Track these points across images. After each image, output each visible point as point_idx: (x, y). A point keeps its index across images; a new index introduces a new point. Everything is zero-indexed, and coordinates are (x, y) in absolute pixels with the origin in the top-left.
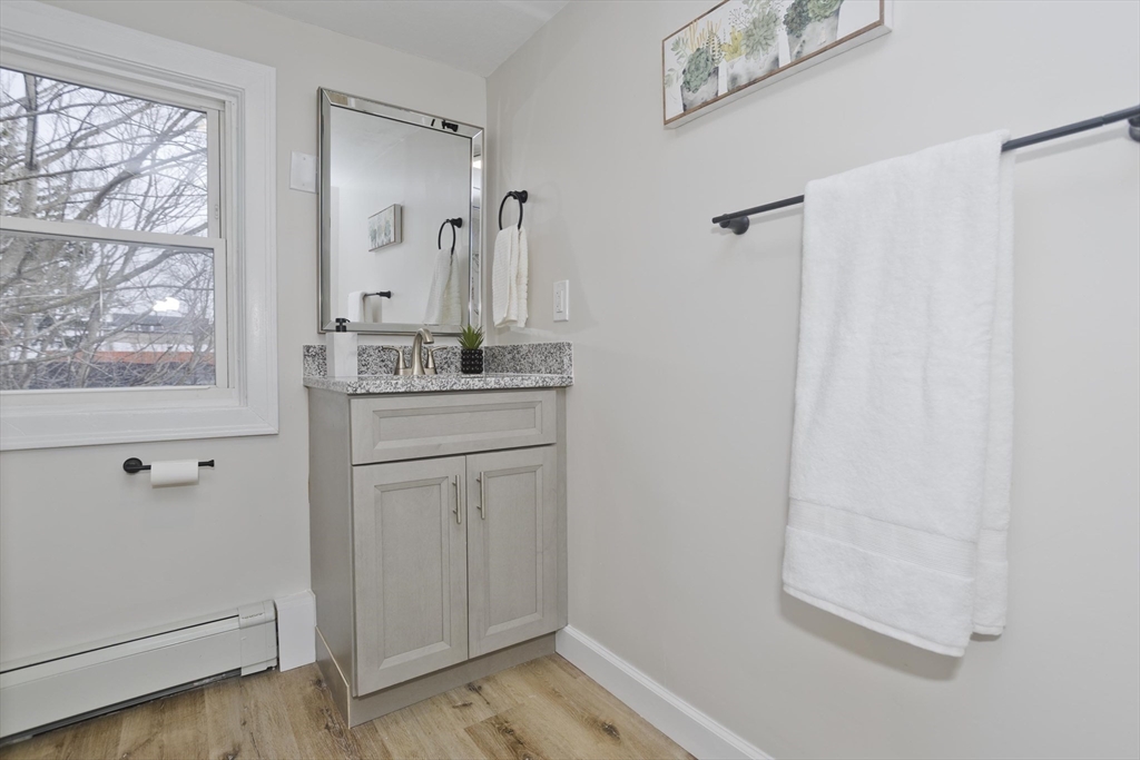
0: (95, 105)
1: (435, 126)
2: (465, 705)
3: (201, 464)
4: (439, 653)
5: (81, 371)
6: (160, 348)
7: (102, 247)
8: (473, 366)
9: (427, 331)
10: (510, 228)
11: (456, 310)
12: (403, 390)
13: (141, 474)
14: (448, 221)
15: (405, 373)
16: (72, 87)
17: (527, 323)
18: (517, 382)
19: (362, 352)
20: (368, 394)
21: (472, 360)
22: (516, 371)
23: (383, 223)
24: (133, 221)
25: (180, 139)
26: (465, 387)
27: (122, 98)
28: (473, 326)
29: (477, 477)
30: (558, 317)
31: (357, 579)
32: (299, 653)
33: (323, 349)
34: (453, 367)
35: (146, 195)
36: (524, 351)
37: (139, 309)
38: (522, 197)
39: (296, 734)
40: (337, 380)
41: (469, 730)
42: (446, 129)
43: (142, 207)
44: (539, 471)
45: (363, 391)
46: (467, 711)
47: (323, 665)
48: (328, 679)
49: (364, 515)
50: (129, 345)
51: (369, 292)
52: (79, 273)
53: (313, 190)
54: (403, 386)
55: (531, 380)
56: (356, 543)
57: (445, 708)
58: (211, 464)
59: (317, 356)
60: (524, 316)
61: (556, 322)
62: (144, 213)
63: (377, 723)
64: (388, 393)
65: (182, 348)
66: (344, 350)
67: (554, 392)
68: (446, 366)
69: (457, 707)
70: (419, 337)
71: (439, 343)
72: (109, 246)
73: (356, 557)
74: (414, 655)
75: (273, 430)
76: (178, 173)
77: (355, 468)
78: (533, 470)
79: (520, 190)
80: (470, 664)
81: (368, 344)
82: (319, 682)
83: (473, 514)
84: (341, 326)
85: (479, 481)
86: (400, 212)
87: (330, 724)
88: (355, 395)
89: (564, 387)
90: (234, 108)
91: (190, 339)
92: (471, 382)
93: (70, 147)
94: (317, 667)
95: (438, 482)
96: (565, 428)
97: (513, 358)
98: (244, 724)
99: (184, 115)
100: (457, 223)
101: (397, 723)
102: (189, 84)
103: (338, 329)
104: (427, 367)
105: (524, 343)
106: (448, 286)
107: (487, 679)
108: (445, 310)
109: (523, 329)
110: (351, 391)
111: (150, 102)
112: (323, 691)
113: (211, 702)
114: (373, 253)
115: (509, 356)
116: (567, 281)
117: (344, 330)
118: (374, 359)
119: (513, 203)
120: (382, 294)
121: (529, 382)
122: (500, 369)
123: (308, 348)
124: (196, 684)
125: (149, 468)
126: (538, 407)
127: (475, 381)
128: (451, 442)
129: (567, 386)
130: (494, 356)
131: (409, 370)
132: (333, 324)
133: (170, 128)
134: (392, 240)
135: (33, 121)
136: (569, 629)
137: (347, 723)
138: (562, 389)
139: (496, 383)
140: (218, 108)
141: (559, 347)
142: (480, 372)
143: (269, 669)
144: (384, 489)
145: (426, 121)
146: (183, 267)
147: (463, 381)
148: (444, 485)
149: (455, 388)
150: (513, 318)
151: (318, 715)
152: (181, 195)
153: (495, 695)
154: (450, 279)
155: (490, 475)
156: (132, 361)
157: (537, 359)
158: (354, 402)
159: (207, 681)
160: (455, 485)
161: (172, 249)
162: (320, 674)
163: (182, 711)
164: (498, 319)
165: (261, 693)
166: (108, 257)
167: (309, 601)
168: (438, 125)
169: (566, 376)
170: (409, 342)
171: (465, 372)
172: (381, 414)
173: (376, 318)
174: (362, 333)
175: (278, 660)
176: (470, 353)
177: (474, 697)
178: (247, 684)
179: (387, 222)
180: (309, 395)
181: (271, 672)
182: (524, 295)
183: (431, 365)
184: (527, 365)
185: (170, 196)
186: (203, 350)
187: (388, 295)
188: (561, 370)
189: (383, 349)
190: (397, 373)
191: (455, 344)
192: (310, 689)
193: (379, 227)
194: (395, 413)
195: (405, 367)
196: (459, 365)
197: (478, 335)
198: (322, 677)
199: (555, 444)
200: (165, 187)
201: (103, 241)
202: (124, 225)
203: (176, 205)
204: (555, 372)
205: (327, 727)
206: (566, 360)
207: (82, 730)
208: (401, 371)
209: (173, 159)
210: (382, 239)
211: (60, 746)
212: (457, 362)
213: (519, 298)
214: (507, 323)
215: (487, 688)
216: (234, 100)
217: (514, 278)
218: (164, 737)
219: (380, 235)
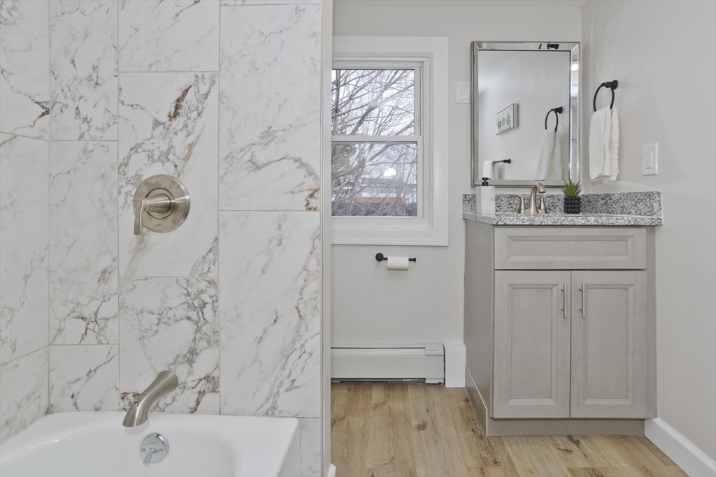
0: (360, 77)
1: (542, 48)
2: (567, 450)
3: (410, 260)
4: (548, 407)
5: (351, 207)
6: (382, 195)
7: (360, 145)
8: (574, 208)
9: (541, 184)
10: (603, 109)
11: (558, 169)
12: (527, 223)
13: (383, 262)
14: (552, 110)
15: (525, 212)
16: (352, 71)
17: (618, 178)
18: (613, 221)
19: (497, 198)
20: (505, 225)
21: (573, 204)
22: (608, 212)
23: (506, 116)
24: (372, 131)
25: (395, 85)
26: (571, 223)
27: (371, 71)
28: (573, 181)
29: (580, 287)
30: (646, 172)
31: (495, 343)
32: (456, 379)
33: (474, 196)
34: (558, 209)
35: (378, 117)
36: (616, 198)
37: (375, 175)
38: (613, 85)
39: (455, 427)
40: (483, 215)
41: (571, 470)
42: (550, 49)
43: (376, 123)
44: (630, 289)
45: (502, 223)
46: (569, 456)
47: (470, 390)
48: (473, 400)
49: (501, 302)
50: (368, 194)
51: (496, 160)
52: (350, 159)
53: (469, 102)
54: (528, 221)
55: (625, 219)
56: (496, 319)
57: (551, 447)
58: (414, 260)
59: (471, 200)
60: (616, 172)
61: (645, 175)
62: (377, 126)
63: (504, 439)
64: (518, 225)
65: (391, 196)
66: (487, 197)
67: (644, 231)
68: (552, 208)
69: (561, 449)
70: (535, 188)
71: (549, 192)
72: (363, 144)
73: (495, 328)
74: (531, 402)
75: (445, 243)
76: (391, 103)
77: (496, 271)
78: (625, 288)
79: (611, 81)
80: (570, 422)
81: (501, 194)
82: (467, 400)
83: (575, 313)
84: (485, 182)
85: (581, 290)
86: (517, 108)
87: (475, 429)
88: (497, 225)
89: (654, 226)
90: (428, 63)
91: (394, 190)
92: (576, 220)
93: (350, 99)
94: (466, 390)
95: (550, 287)
96: (655, 258)
97: (606, 202)
98: (428, 411)
99: (396, 73)
100: (559, 110)
101: (517, 444)
102: (407, 57)
103: (483, 184)
104: (540, 208)
105: (616, 192)
106: (553, 154)
107: (584, 437)
108: (551, 170)
109: (614, 182)
110: (495, 223)
111: (383, 70)
112: (470, 407)
113: (411, 392)
114: (499, 136)
115: (604, 201)
116: (657, 144)
117: (487, 184)
118: (505, 202)
119: (606, 91)
120: (505, 161)
121: (623, 221)
122: (595, 210)
123: (465, 196)
124: (404, 380)
125: (386, 259)
126: (630, 241)
127: (578, 219)
128: (560, 261)
129: (657, 225)
130: (589, 202)
131: (528, 210)
132: (480, 181)
133: (390, 81)
134: (512, 126)
135: (338, 90)
136: (658, 421)
137: (485, 432)
138: (652, 228)
139: (595, 221)
140: (420, 65)
141: (649, 195)
142: (578, 213)
143: (440, 383)
144: (514, 287)
145: (534, 46)
146: (393, 153)
147: (570, 219)
148: (555, 290)
149: (564, 223)
150: (607, 174)
151: (468, 421)
152: (392, 115)
153: (590, 452)
154: (554, 149)
155: (589, 287)
156: (370, 202)
157: (627, 204)
158: (497, 230)
159: (409, 380)
160: (563, 291)
161: (390, 144)
162: (468, 395)
163: (397, 392)
164: (594, 174)
165: (435, 395)
166: (362, 150)
167: (463, 349)
168: (544, 47)
169: (654, 217)
170: (528, 192)
171: (567, 212)
172: (514, 239)
173: (500, 176)
174: (497, 186)
175: (445, 380)
176: (571, 199)
177: (573, 447)
178: (428, 389)
179: (509, 116)
180: (466, 223)
181: (441, 385)
182: (616, 157)
183: (542, 207)
184: (618, 208)
185: (388, 117)
186: (402, 196)
187: (509, 161)
188: (651, 212)
189: (511, 196)
190: (519, 212)
191: (560, 193)
192: (462, 403)
193: (503, 120)
194: (522, 239)
195: (526, 208)
196: (562, 207)
197: (577, 187)
198: (469, 398)
199: (647, 270)
200: (386, 111)
201: (360, 142)
202: (369, 133)
203: (390, 120)
204: (645, 214)
205: (473, 430)
206: (656, 205)
207: (357, 386)
208: (522, 211)
209: (391, 96)
210: (505, 126)
211: (349, 390)
212: (561, 205)
213: (611, 159)
214: (601, 178)
215: (582, 442)
216: (427, 60)
217: (607, 145)
218: (390, 403)
219: (504, 124)
